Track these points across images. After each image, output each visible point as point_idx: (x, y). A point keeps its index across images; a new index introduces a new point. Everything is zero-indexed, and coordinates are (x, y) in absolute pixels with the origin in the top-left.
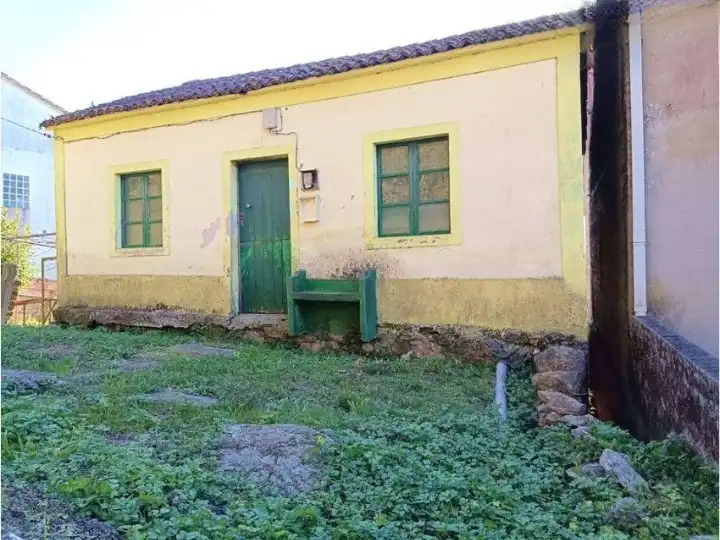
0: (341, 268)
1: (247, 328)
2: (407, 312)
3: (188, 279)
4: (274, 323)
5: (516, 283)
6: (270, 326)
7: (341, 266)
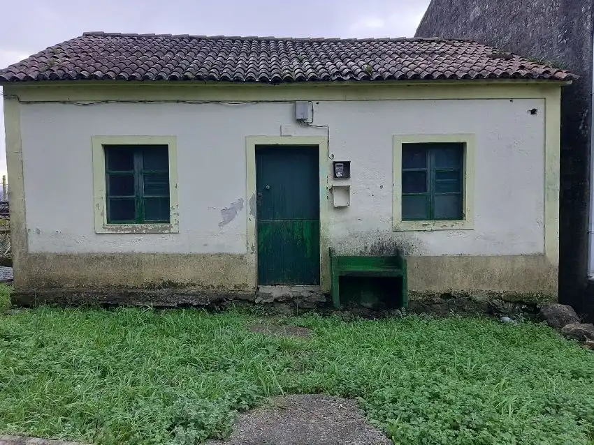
0: (370, 246)
1: (276, 300)
2: (429, 282)
3: (204, 257)
4: (305, 294)
5: (513, 258)
6: (301, 297)
7: (369, 245)
